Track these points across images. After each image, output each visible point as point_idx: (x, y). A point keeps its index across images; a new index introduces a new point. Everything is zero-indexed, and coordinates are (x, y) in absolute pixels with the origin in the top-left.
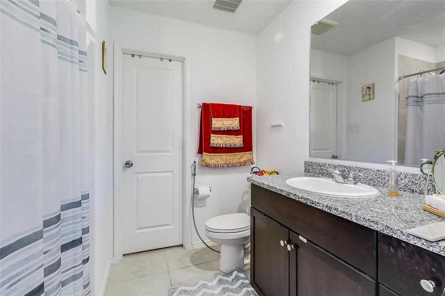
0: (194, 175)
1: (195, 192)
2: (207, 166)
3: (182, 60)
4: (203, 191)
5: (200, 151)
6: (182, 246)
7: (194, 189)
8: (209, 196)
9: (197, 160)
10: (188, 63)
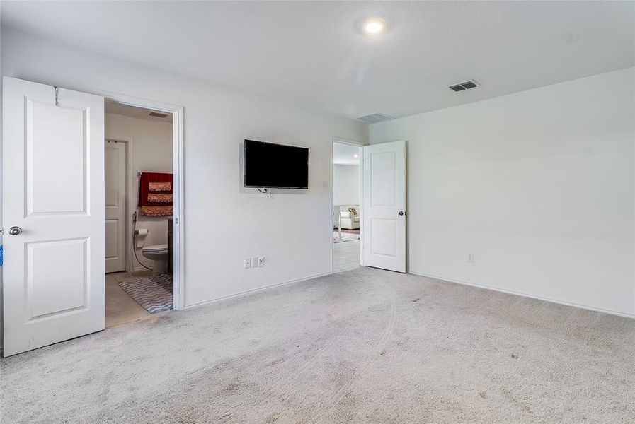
0: (135, 221)
1: (136, 233)
2: (145, 215)
3: (126, 142)
4: (142, 231)
5: (140, 205)
6: (125, 271)
7: (135, 231)
8: (146, 235)
9: (137, 211)
10: (130, 145)
